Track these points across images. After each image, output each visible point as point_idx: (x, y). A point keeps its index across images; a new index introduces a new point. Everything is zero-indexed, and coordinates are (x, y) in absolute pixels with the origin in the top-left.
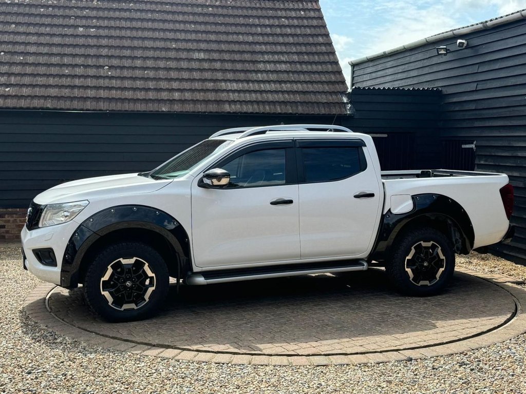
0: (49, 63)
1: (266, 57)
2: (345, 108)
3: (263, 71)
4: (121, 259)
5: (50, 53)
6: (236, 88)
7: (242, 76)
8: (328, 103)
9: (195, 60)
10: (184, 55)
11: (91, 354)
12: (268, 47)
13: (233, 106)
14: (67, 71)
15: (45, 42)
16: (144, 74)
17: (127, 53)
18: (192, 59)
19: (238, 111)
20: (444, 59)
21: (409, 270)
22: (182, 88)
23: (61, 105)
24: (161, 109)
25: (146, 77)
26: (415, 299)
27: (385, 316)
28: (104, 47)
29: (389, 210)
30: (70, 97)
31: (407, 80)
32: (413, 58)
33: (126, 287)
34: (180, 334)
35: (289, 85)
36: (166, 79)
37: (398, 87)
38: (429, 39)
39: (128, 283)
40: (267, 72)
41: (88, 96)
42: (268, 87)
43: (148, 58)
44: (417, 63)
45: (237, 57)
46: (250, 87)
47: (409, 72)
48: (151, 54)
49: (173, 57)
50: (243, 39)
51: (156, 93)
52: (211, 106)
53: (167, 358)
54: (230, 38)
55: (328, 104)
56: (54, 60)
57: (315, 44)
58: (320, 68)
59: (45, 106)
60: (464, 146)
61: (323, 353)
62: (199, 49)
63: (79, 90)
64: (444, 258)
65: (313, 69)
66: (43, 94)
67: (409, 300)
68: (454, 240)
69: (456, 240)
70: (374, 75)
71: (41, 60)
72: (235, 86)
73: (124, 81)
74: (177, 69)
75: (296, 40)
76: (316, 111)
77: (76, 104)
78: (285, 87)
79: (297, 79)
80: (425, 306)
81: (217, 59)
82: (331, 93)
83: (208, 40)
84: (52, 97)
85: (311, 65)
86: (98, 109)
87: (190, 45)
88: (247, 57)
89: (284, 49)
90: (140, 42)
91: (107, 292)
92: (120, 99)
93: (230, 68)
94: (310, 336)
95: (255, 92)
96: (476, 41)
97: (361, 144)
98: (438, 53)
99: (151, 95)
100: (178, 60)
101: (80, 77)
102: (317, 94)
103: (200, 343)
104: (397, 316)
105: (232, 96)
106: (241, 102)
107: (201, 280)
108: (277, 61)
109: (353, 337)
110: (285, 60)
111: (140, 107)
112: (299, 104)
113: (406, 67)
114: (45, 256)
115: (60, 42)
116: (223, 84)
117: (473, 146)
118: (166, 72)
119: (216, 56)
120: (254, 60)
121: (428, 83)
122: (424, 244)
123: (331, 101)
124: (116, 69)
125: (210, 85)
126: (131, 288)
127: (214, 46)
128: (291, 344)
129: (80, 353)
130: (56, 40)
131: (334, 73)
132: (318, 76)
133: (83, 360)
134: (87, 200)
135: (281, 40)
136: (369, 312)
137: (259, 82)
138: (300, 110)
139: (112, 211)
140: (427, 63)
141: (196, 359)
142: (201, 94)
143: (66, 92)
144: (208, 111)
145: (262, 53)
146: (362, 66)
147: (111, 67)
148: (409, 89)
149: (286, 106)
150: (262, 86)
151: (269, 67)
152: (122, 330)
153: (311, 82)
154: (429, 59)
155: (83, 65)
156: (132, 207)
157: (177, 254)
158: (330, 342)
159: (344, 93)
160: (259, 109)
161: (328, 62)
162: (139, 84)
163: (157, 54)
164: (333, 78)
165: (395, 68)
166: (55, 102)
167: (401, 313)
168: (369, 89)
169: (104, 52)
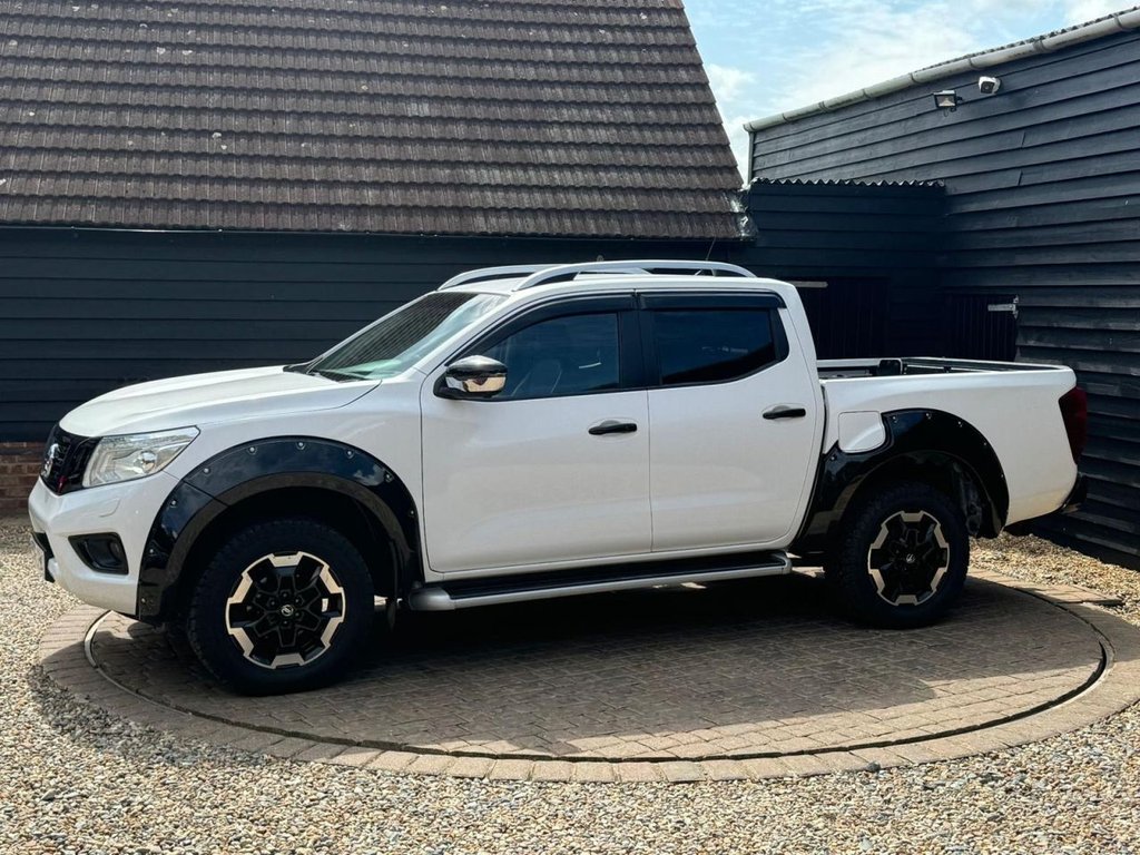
0: (91, 124)
1: (566, 114)
2: (736, 224)
3: (558, 143)
4: (270, 557)
5: (94, 102)
6: (499, 181)
7: (513, 154)
8: (700, 214)
9: (410, 118)
10: (386, 108)
11: (185, 757)
12: (570, 91)
13: (493, 220)
14: (130, 143)
15: (82, 80)
16: (300, 150)
17: (263, 102)
18: (404, 118)
19: (503, 232)
20: (951, 118)
21: (875, 573)
22: (382, 181)
23: (119, 215)
24: (338, 225)
25: (303, 155)
26: (888, 633)
27: (838, 672)
28: (212, 89)
29: (836, 445)
30: (138, 199)
31: (869, 165)
32: (884, 117)
33: (280, 618)
34: (407, 717)
35: (614, 175)
36: (348, 161)
37: (852, 180)
38: (919, 76)
39: (286, 610)
40: (567, 145)
41: (176, 197)
42: (568, 178)
43: (307, 114)
44: (892, 127)
45: (502, 113)
46: (530, 179)
47: (875, 147)
48: (313, 105)
49: (362, 112)
50: (516, 74)
51: (326, 190)
52: (445, 220)
53: (350, 767)
54: (488, 71)
55: (700, 216)
56: (103, 118)
57: (672, 86)
58: (681, 137)
59: (82, 220)
60: (992, 308)
61: (730, 754)
62: (419, 94)
63: (157, 183)
64: (947, 545)
65: (666, 139)
66: (79, 193)
67: (876, 637)
68: (965, 507)
69: (970, 508)
70: (798, 154)
71: (75, 117)
72: (497, 176)
73: (256, 165)
74: (370, 139)
75: (630, 76)
76: (673, 230)
77: (150, 215)
78: (607, 178)
79: (632, 162)
80: (915, 648)
81: (458, 116)
82: (705, 192)
83: (439, 75)
84: (98, 199)
85: (663, 130)
86: (199, 224)
87: (398, 87)
88: (524, 112)
89: (604, 95)
90: (290, 79)
91: (241, 629)
92: (247, 203)
93: (486, 138)
94: (692, 718)
95: (541, 188)
96: (1019, 81)
97: (776, 302)
98: (937, 104)
99: (315, 196)
100: (373, 118)
101: (158, 155)
102: (676, 194)
103: (458, 737)
104: (863, 671)
105: (491, 199)
106: (510, 211)
107: (441, 600)
108: (588, 123)
109: (783, 718)
110: (605, 119)
111: (291, 222)
112: (636, 215)
113: (868, 137)
114: (100, 551)
115: (114, 79)
116: (472, 171)
117: (1012, 307)
118: (346, 146)
119: (455, 110)
120: (538, 119)
121: (914, 171)
122: (907, 517)
123: (707, 210)
124: (237, 139)
125: (443, 174)
126: (292, 619)
127: (451, 89)
128: (657, 735)
129: (160, 757)
130: (107, 74)
131: (712, 148)
132: (677, 154)
133: (168, 772)
134: (195, 426)
135: (597, 75)
136: (801, 663)
137: (549, 167)
138: (640, 228)
139: (252, 449)
140: (912, 127)
141: (413, 769)
142: (424, 193)
143: (129, 188)
144: (439, 230)
145: (558, 104)
146: (774, 134)
147: (227, 134)
148: (874, 185)
149: (608, 220)
150: (556, 176)
151: (571, 135)
152: (279, 711)
153: (664, 169)
154: (919, 119)
155: (165, 130)
156: (295, 440)
157: (391, 544)
158: (735, 729)
159: (733, 191)
160: (550, 226)
161: (699, 124)
162: (288, 171)
163: (329, 105)
164: (710, 159)
165: (845, 139)
166: (105, 209)
167: (868, 664)
168: (788, 182)
169: (213, 100)
